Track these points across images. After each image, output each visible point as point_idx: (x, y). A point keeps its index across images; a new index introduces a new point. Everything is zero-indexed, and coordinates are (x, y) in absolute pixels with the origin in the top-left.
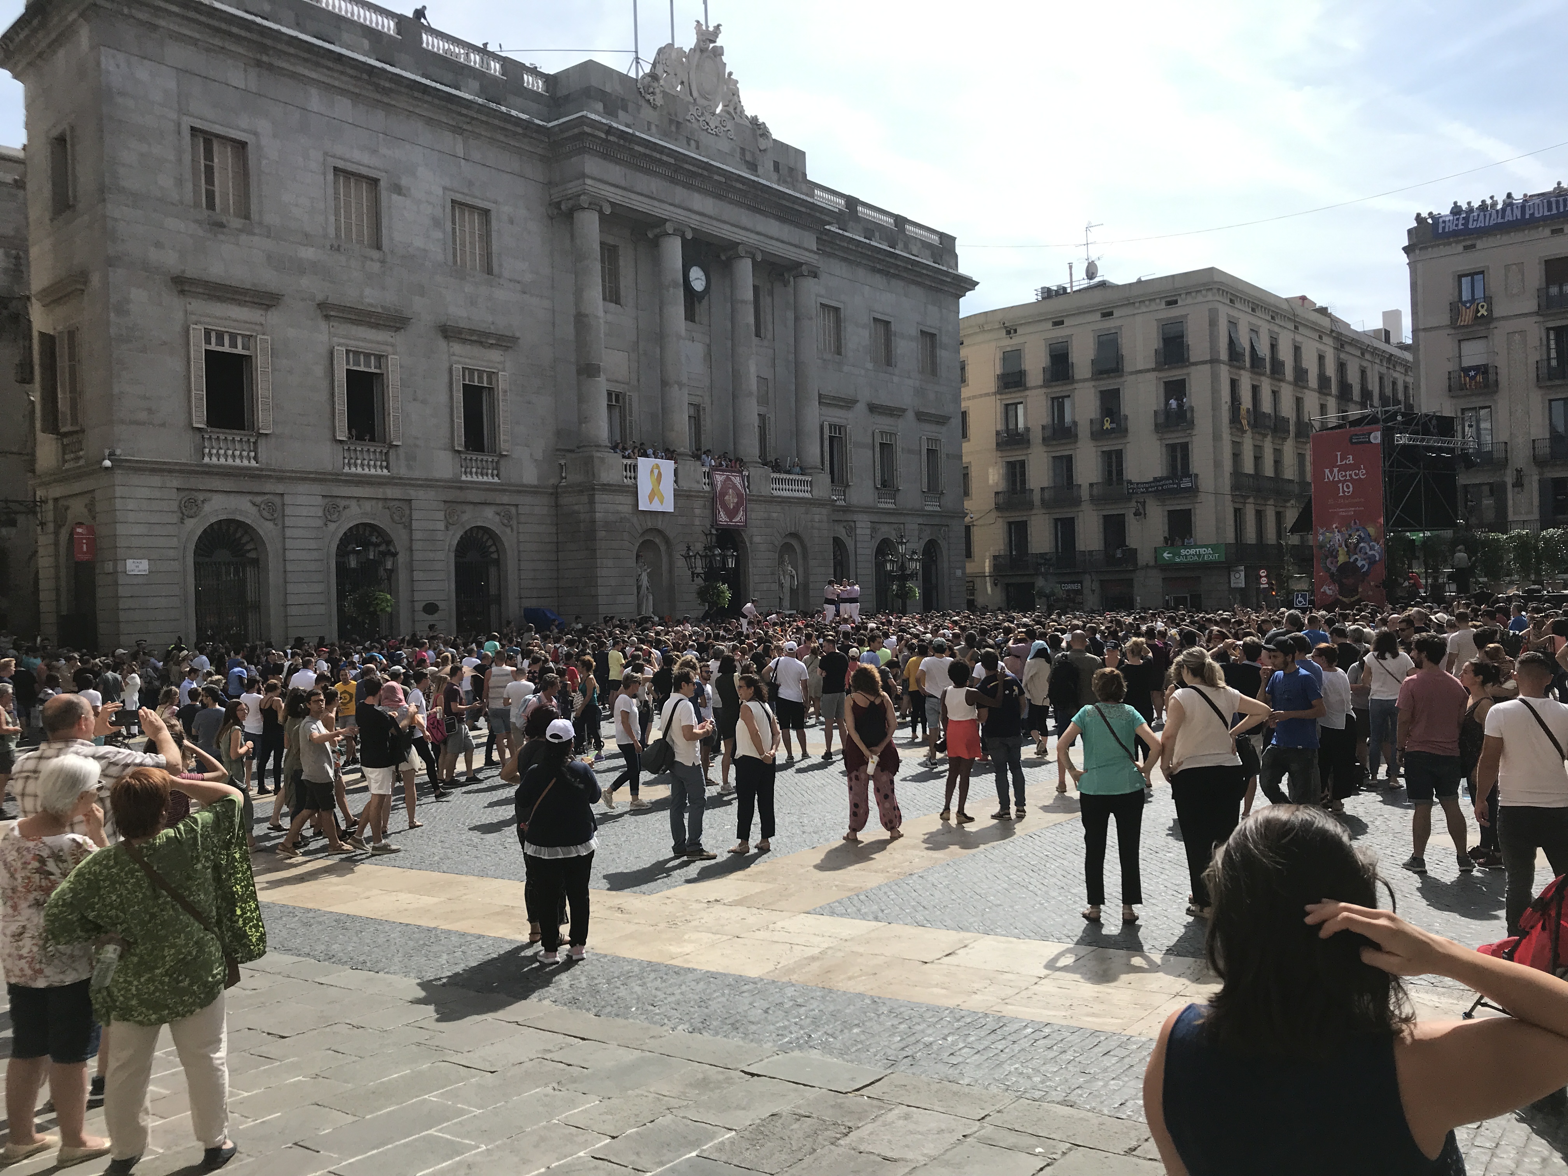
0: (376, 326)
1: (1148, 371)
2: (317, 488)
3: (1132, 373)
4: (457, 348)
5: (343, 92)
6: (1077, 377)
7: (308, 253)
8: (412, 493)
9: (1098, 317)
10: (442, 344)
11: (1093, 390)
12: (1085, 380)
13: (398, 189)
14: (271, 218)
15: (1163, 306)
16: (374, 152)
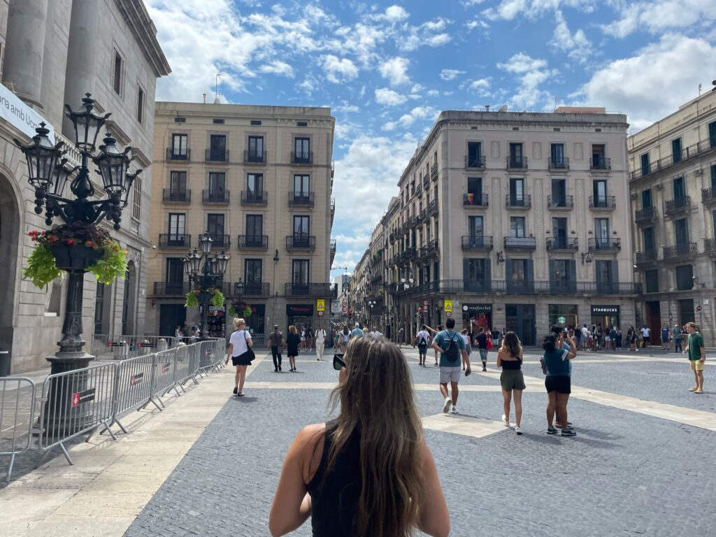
1: (284, 165)
3: (272, 165)
6: (231, 161)
9: (248, 123)
11: (243, 171)
12: (237, 164)
15: (295, 125)
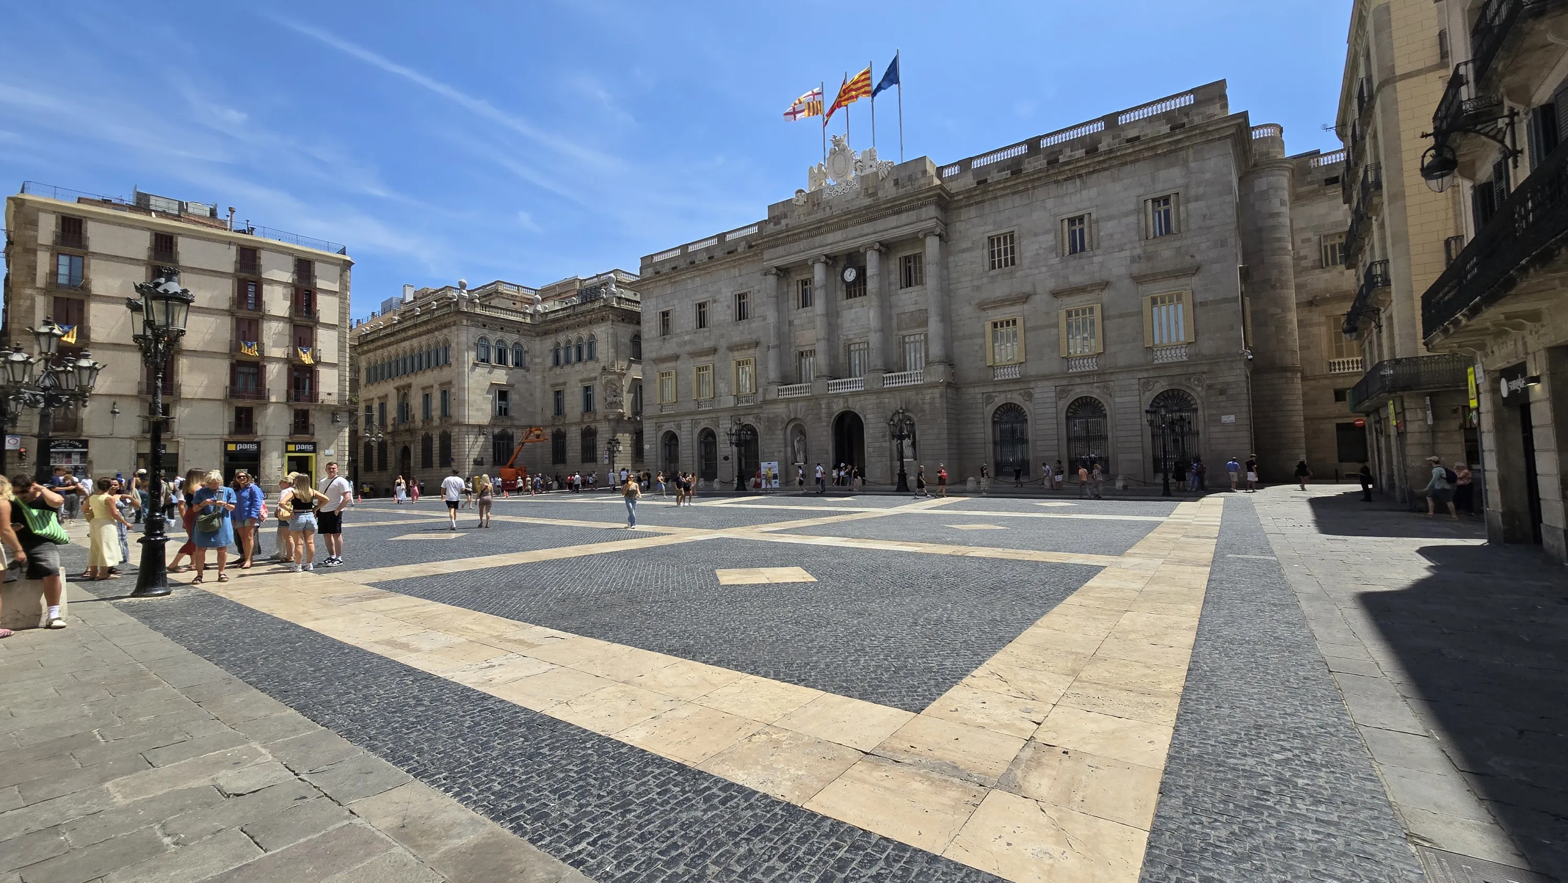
0: (707, 355)
2: (690, 417)
4: (736, 353)
5: (697, 276)
7: (687, 338)
8: (719, 414)
10: (730, 354)
13: (715, 301)
14: (678, 331)
16: (707, 292)
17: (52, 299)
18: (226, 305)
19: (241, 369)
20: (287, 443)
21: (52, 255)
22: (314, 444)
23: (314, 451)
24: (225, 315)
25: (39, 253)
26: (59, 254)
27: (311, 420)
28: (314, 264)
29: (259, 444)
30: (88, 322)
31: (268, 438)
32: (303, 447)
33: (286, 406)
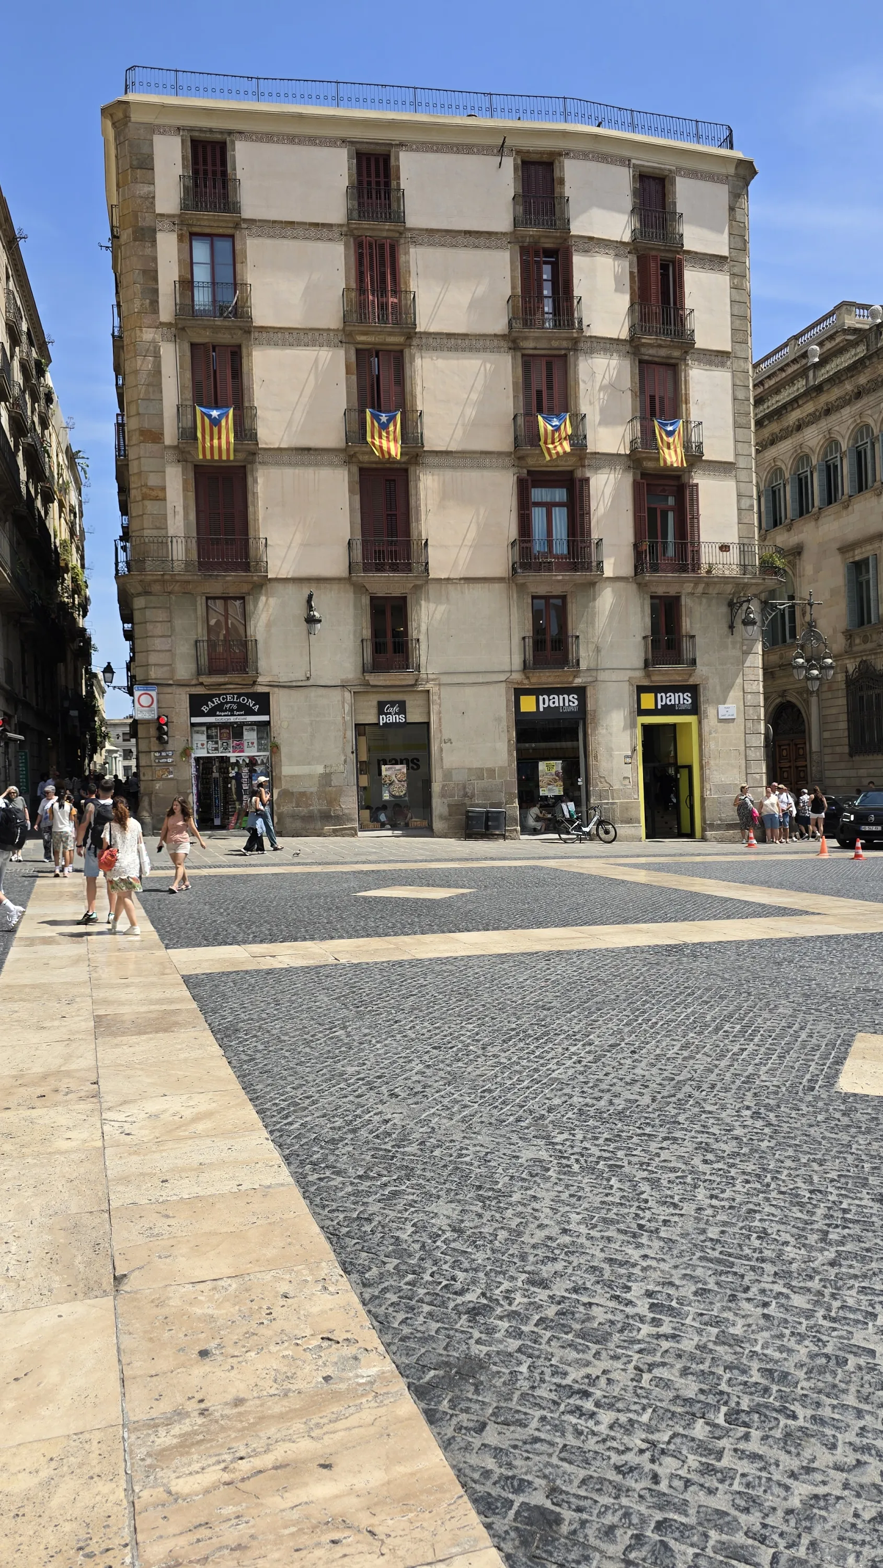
17: (187, 347)
18: (498, 324)
19: (538, 494)
20: (641, 689)
21: (180, 239)
22: (694, 690)
23: (694, 709)
24: (498, 349)
25: (159, 236)
26: (193, 235)
27: (687, 625)
28: (673, 183)
29: (581, 692)
30: (251, 400)
31: (602, 676)
32: (672, 699)
33: (634, 587)
